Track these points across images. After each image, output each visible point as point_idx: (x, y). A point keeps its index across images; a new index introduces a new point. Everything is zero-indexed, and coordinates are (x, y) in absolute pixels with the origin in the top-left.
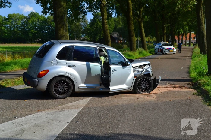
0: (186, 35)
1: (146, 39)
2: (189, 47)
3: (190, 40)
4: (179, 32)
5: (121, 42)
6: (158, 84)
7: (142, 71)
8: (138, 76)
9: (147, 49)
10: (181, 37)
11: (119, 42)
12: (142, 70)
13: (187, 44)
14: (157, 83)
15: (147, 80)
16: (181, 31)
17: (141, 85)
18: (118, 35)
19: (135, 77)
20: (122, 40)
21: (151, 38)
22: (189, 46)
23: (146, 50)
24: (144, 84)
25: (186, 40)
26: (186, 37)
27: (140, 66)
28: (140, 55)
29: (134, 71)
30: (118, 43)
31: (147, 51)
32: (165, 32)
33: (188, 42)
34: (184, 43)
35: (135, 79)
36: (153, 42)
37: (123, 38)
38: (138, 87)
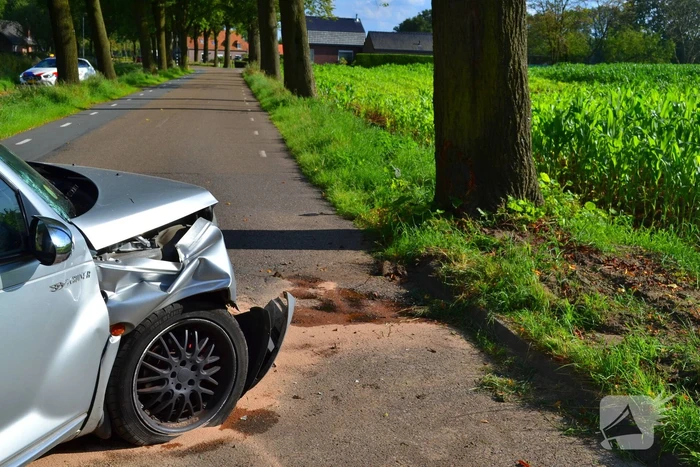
0: (216, 34)
1: (109, 44)
2: (226, 70)
3: (226, 52)
4: (198, 26)
5: (30, 50)
6: (276, 350)
7: (167, 280)
8: (134, 320)
9: (114, 74)
10: (201, 41)
11: (24, 50)
12: (170, 266)
13: (220, 60)
14: (271, 346)
15: (205, 331)
16: (204, 24)
17: (162, 382)
18: (18, 30)
19: (115, 328)
20: (31, 46)
21: (118, 42)
22: (226, 66)
23: (112, 78)
24: (186, 369)
25: (215, 50)
26: (216, 42)
27: (150, 235)
28: (92, 94)
29: (108, 281)
30: (20, 53)
31: (116, 79)
32: (163, 23)
33: (220, 55)
34: (211, 56)
35: (116, 340)
36: (123, 52)
37: (35, 38)
38: (143, 398)
